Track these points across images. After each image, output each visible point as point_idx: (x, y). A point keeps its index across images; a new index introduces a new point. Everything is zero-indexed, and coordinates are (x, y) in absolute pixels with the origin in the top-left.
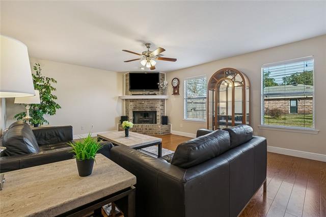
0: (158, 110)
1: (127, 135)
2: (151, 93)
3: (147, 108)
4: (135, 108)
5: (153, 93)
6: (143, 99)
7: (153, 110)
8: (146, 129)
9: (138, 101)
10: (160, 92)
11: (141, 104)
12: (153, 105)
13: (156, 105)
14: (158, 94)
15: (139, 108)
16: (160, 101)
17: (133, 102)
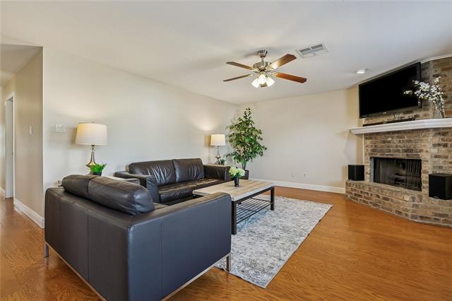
0: (423, 156)
1: (236, 185)
2: (406, 116)
3: (398, 151)
4: (374, 151)
5: (411, 115)
6: (389, 133)
7: (412, 156)
8: (378, 196)
9: (379, 137)
10: (430, 112)
11: (384, 142)
12: (411, 145)
13: (419, 146)
14: (426, 116)
15: (381, 151)
16: (432, 133)
17: (371, 138)
